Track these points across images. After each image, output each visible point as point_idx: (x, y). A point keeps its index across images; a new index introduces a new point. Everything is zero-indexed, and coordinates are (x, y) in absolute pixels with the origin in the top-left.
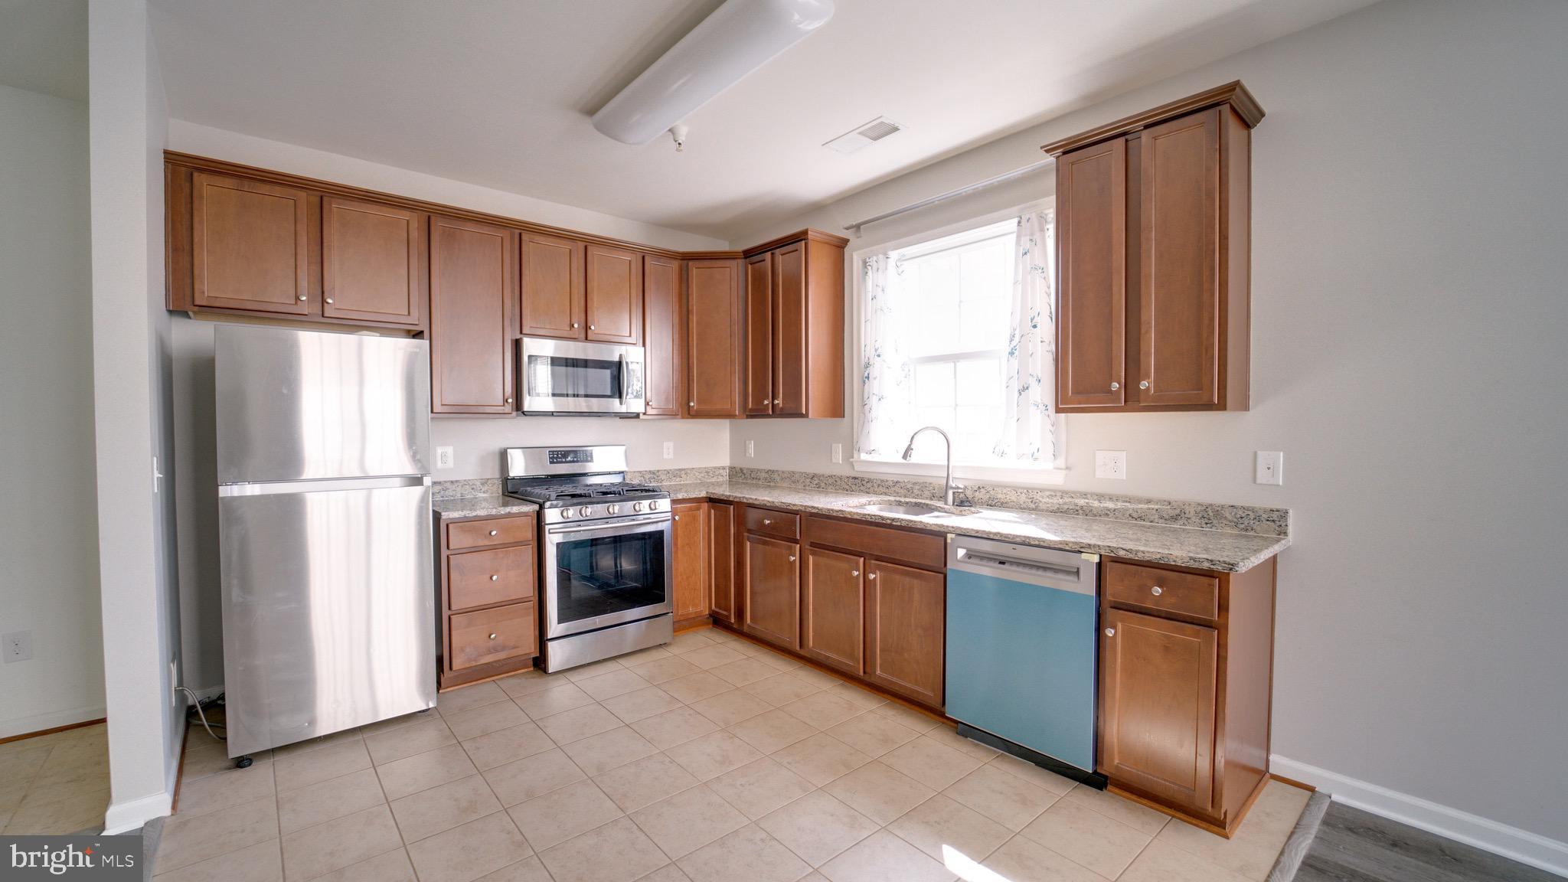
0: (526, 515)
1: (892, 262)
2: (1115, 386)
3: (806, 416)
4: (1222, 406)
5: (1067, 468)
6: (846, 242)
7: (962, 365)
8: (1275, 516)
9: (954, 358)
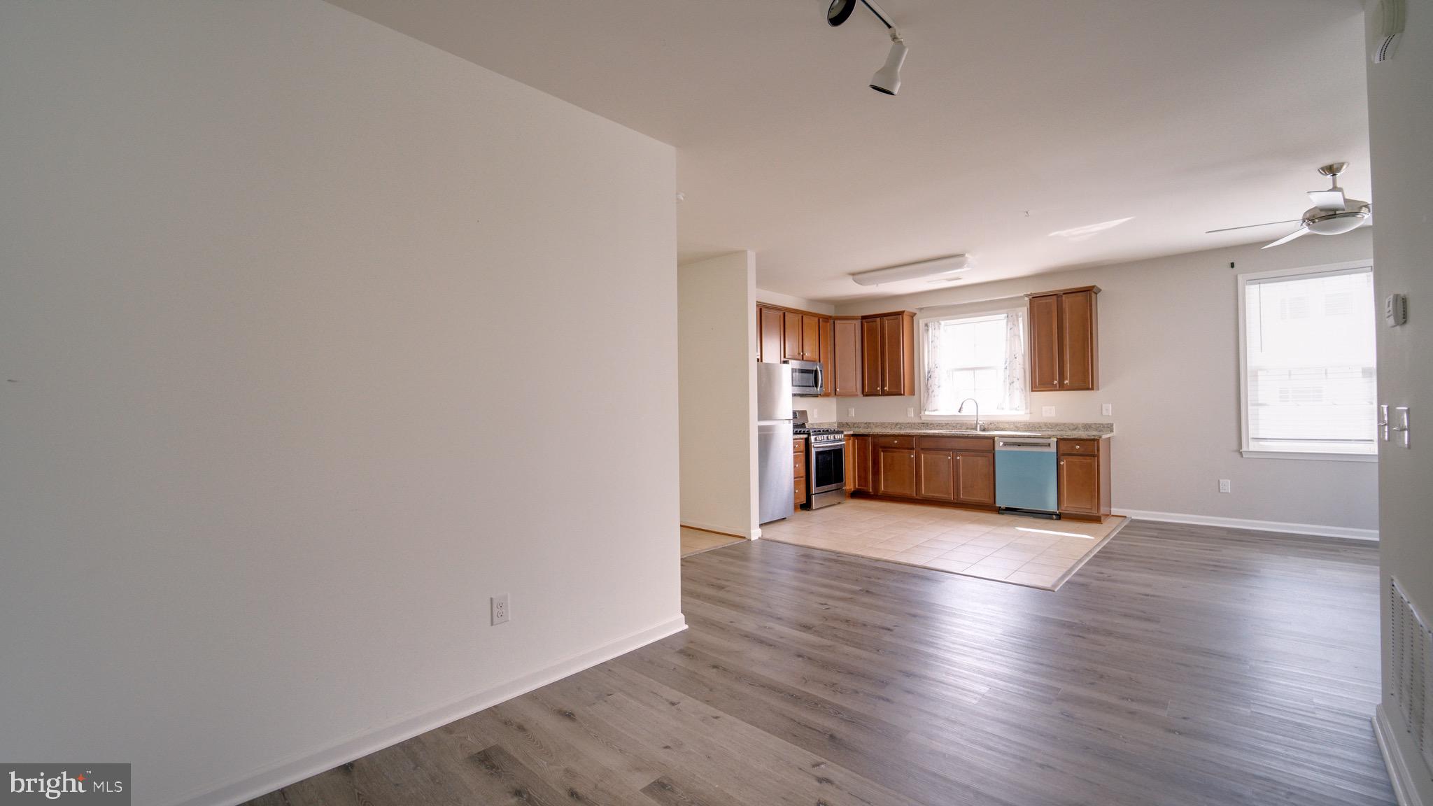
0: (802, 439)
1: (942, 326)
2: (1055, 382)
3: (904, 395)
4: (1092, 389)
5: (1031, 413)
6: (915, 314)
7: (977, 372)
8: (1109, 426)
9: (974, 369)
